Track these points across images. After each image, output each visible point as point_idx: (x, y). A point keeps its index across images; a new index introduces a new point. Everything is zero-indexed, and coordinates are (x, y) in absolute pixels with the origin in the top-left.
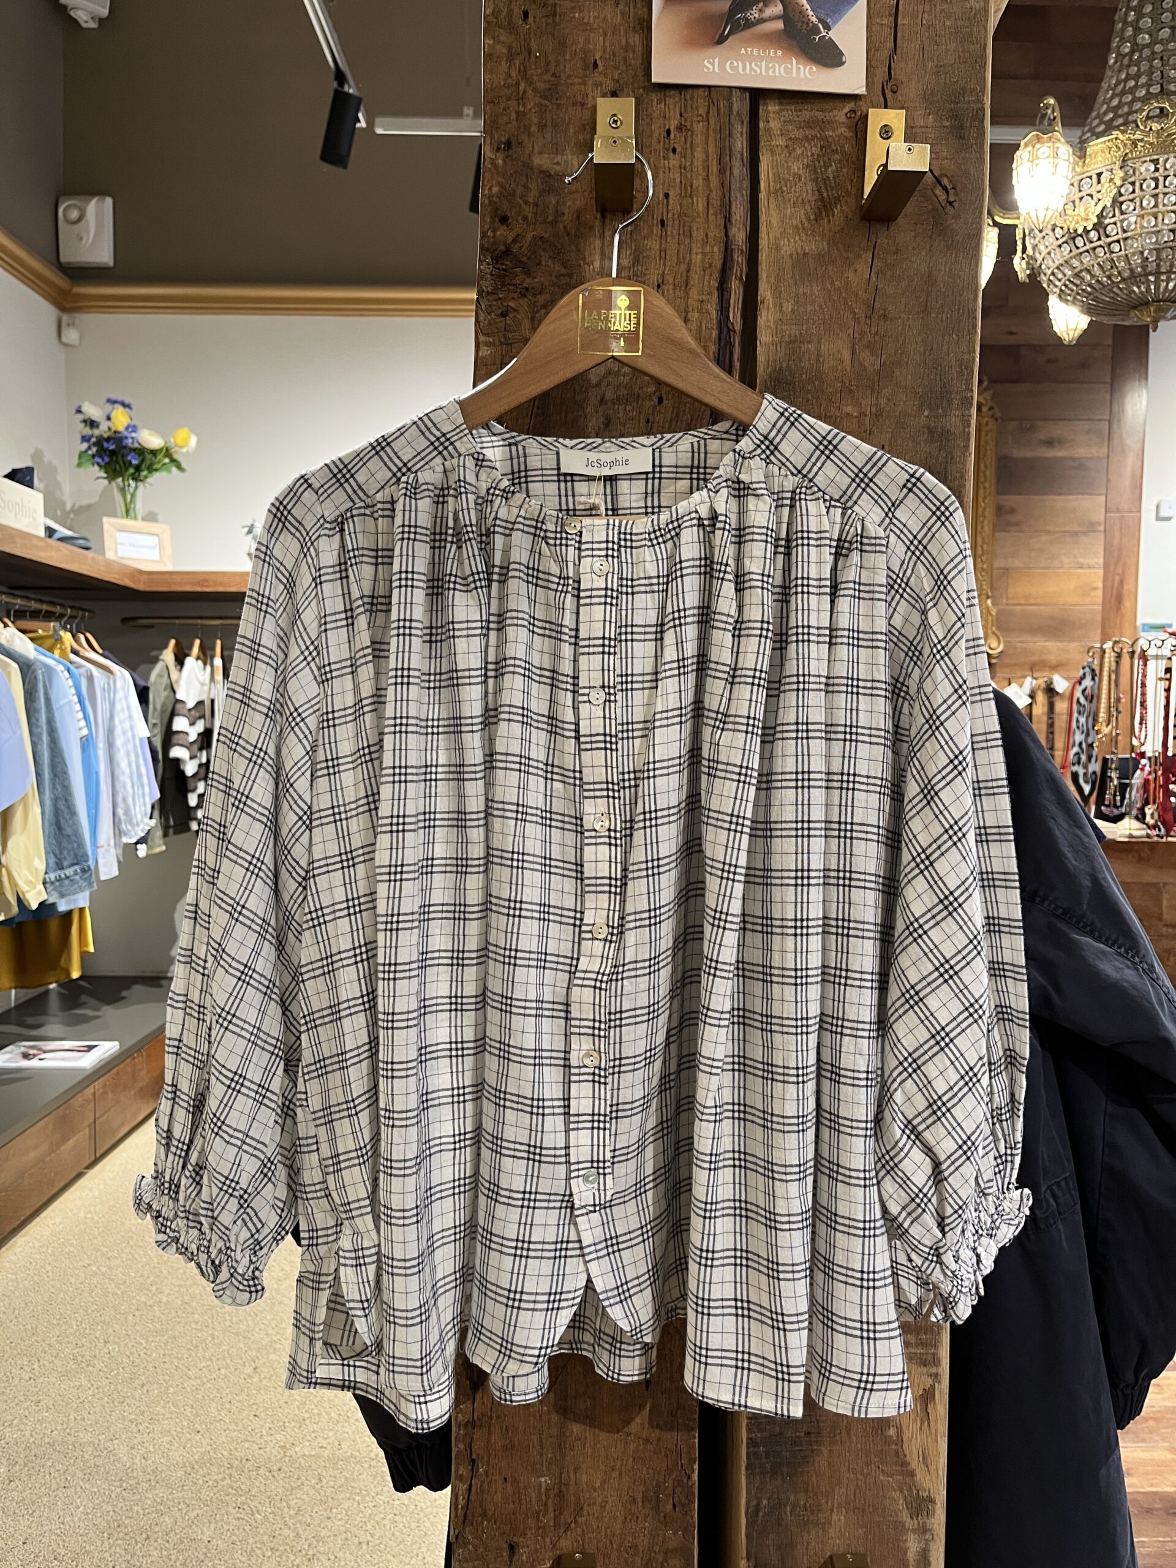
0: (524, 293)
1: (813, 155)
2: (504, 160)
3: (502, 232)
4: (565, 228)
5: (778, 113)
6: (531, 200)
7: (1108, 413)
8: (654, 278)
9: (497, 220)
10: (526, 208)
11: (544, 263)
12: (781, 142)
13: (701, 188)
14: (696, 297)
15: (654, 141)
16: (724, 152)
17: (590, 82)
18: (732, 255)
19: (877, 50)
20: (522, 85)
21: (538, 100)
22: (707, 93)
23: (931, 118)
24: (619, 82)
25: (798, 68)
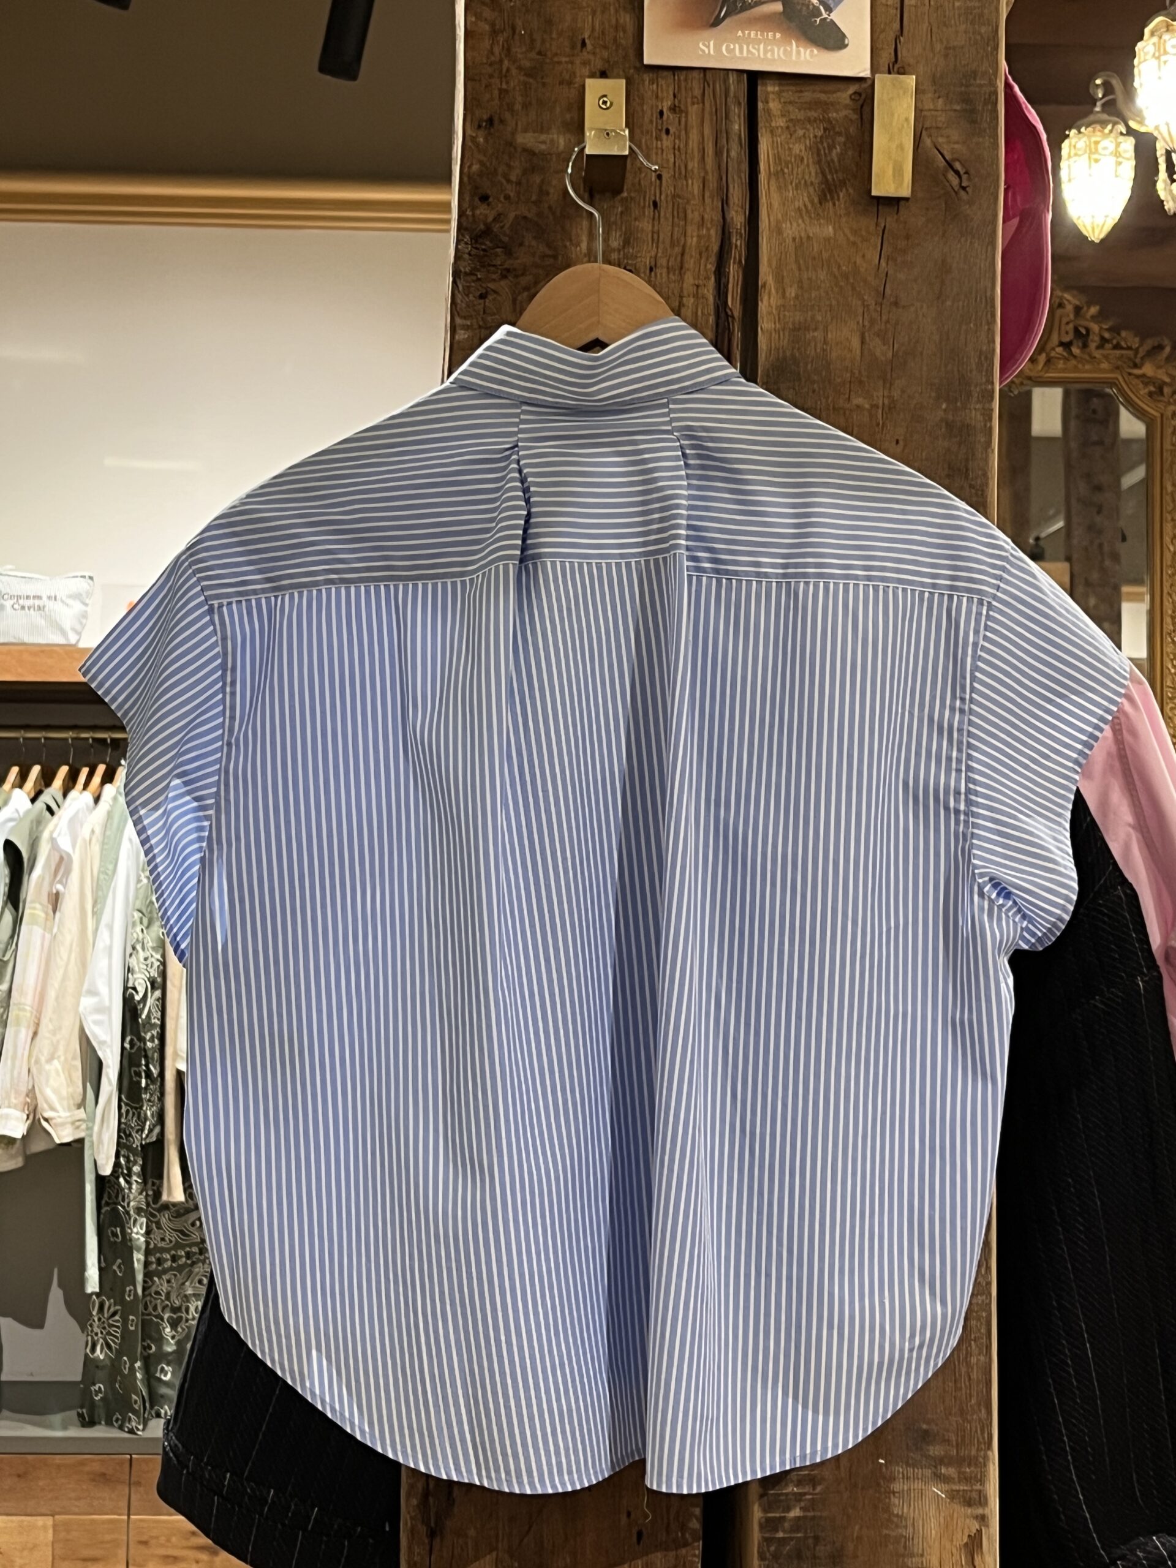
0: (505, 274)
1: (815, 137)
2: (486, 140)
3: (482, 210)
4: (550, 208)
5: (779, 94)
6: (513, 178)
8: (645, 260)
9: (477, 199)
10: (509, 187)
11: (527, 243)
12: (781, 122)
13: (696, 171)
14: (691, 281)
15: (647, 120)
16: (720, 135)
17: (578, 62)
18: (729, 239)
19: (883, 31)
20: (506, 63)
21: (522, 78)
22: (702, 75)
23: (941, 101)
24: (608, 62)
25: (798, 53)
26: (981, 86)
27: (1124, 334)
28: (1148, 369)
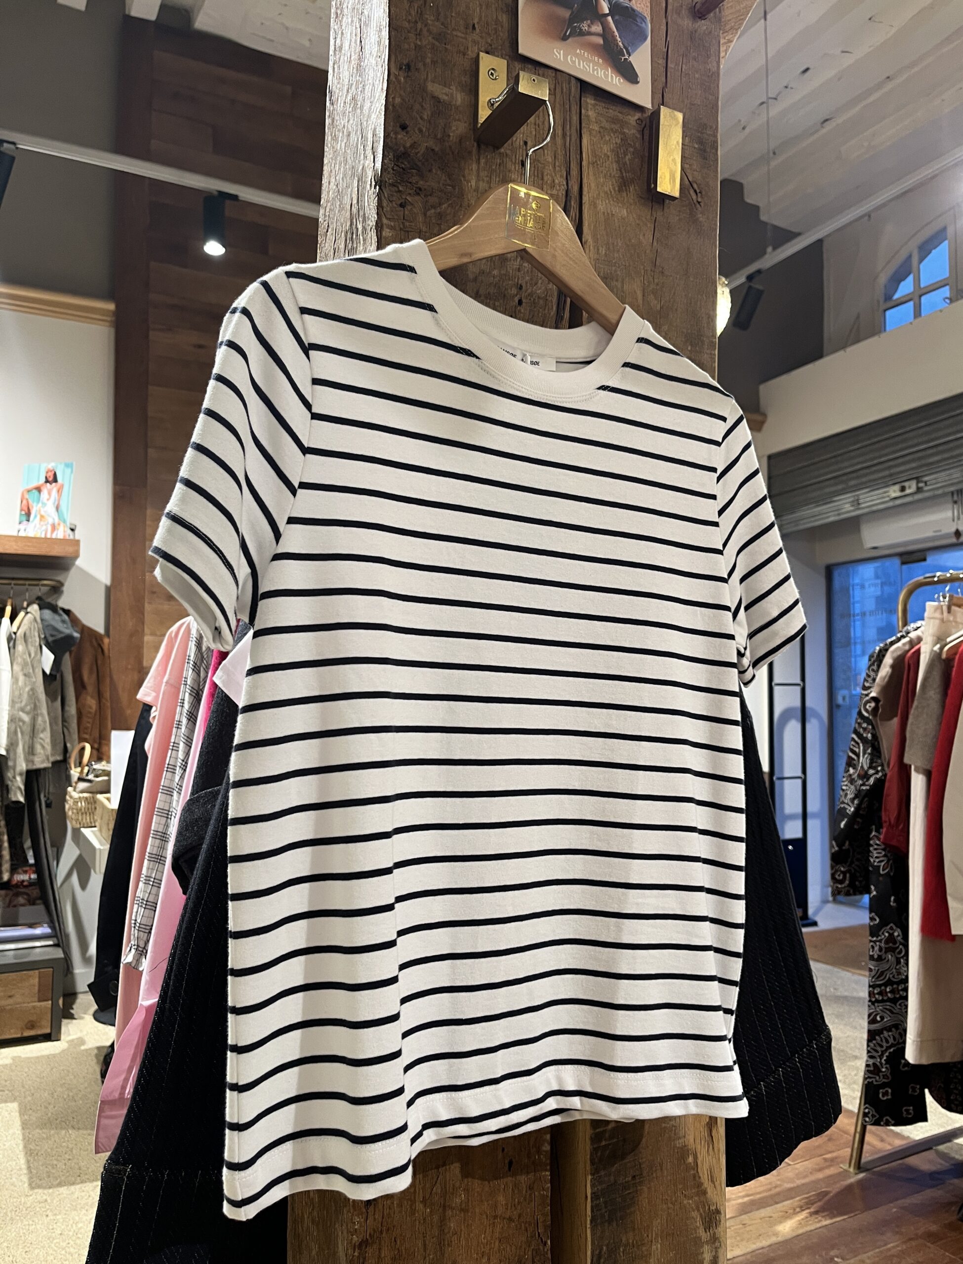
0: (419, 191)
1: (616, 143)
2: (406, 80)
3: (402, 136)
4: (450, 147)
5: (594, 105)
6: (425, 117)
9: (397, 126)
10: (421, 121)
11: (434, 171)
12: (596, 127)
17: (470, 40)
18: (570, 202)
19: (655, 81)
20: (419, 25)
21: (431, 40)
22: (554, 75)
24: (491, 45)
25: (612, 76)
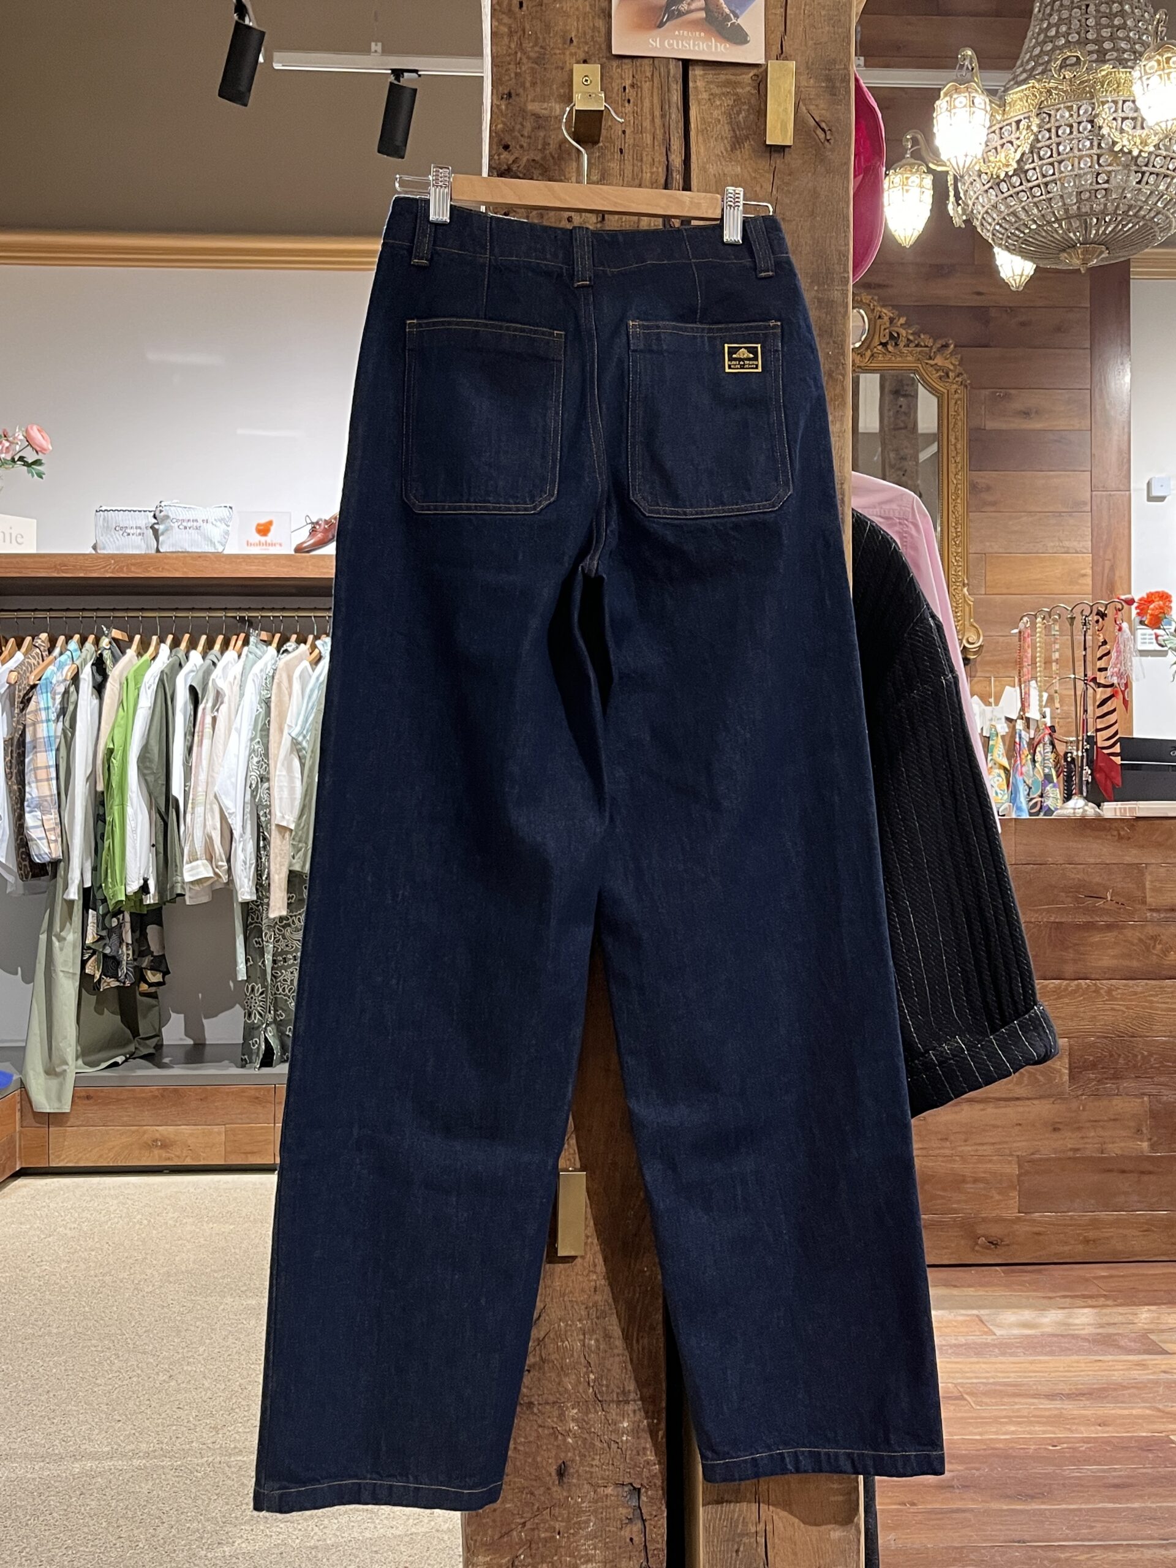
1: (728, 105)
2: (507, 107)
3: (505, 155)
4: (551, 153)
5: (703, 76)
6: (526, 134)
7: (1089, 381)
9: (502, 147)
10: (522, 139)
12: (705, 96)
13: (648, 128)
15: (614, 94)
16: (665, 102)
17: (568, 53)
18: (672, 174)
19: (773, 32)
20: (519, 55)
21: (530, 65)
22: (651, 63)
23: (812, 81)
24: (588, 53)
25: (717, 47)
26: (838, 70)
27: (922, 336)
28: (939, 360)
